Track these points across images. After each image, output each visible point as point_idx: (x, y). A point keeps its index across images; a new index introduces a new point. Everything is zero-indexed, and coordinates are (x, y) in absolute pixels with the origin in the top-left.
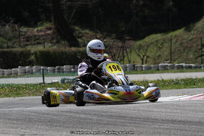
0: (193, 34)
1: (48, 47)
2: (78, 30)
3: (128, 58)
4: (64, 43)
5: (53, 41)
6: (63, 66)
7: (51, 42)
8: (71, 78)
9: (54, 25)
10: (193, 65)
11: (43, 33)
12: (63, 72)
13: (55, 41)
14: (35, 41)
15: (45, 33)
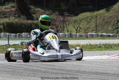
0: (112, 13)
1: (12, 20)
2: (33, 8)
3: (67, 29)
4: (23, 17)
5: (15, 16)
6: (22, 33)
7: (14, 17)
8: (28, 41)
9: (17, 4)
10: (111, 34)
11: (9, 10)
12: (22, 37)
13: (17, 16)
14: (3, 15)
15: (10, 10)
